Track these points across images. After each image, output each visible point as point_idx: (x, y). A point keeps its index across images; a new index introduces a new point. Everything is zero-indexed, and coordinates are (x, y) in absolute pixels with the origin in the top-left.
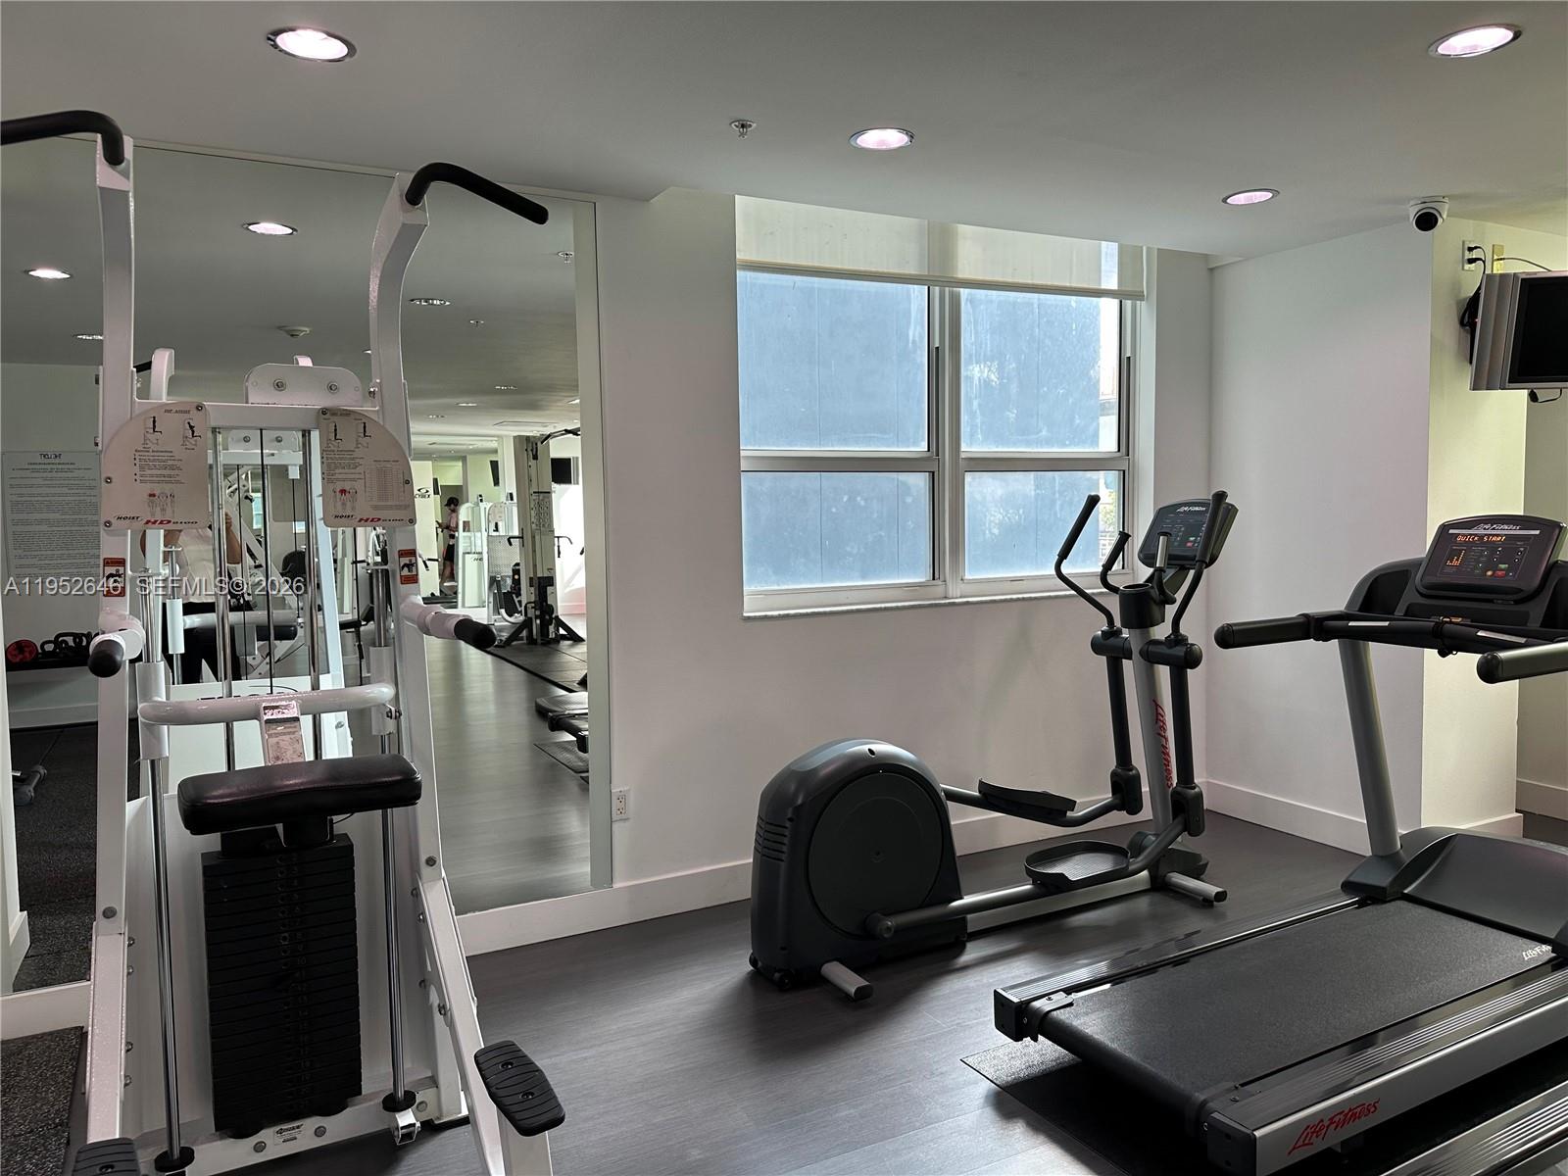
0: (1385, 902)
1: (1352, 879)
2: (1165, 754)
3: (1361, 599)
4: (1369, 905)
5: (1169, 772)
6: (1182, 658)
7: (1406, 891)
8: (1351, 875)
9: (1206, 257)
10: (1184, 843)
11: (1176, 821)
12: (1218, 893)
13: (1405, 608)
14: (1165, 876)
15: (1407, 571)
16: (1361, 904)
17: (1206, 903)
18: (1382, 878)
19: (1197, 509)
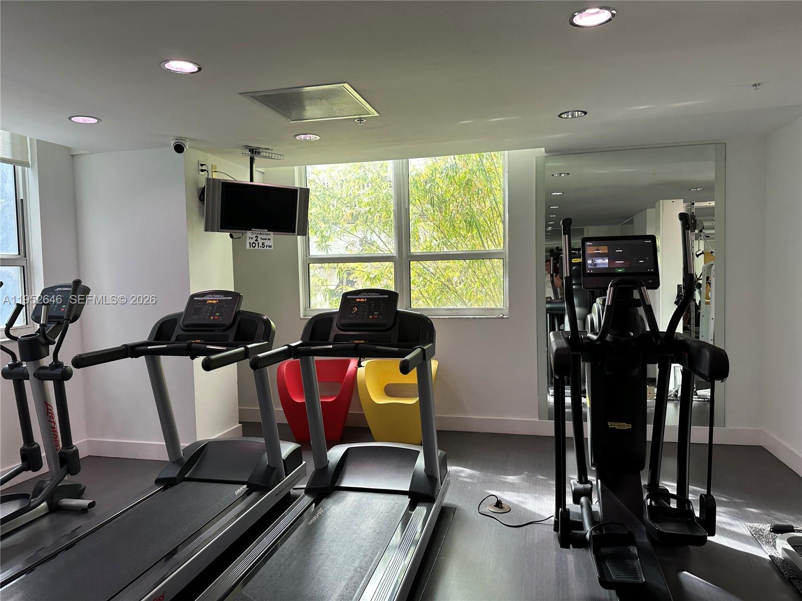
0: (176, 484)
1: (160, 477)
2: (53, 431)
3: (155, 334)
4: (168, 488)
5: (57, 441)
6: (61, 376)
7: (186, 476)
8: (159, 475)
9: (69, 149)
10: (68, 479)
11: (63, 469)
12: (90, 503)
13: (176, 336)
14: (58, 502)
15: (176, 318)
16: (165, 489)
17: (83, 511)
18: (173, 473)
19: (66, 289)
